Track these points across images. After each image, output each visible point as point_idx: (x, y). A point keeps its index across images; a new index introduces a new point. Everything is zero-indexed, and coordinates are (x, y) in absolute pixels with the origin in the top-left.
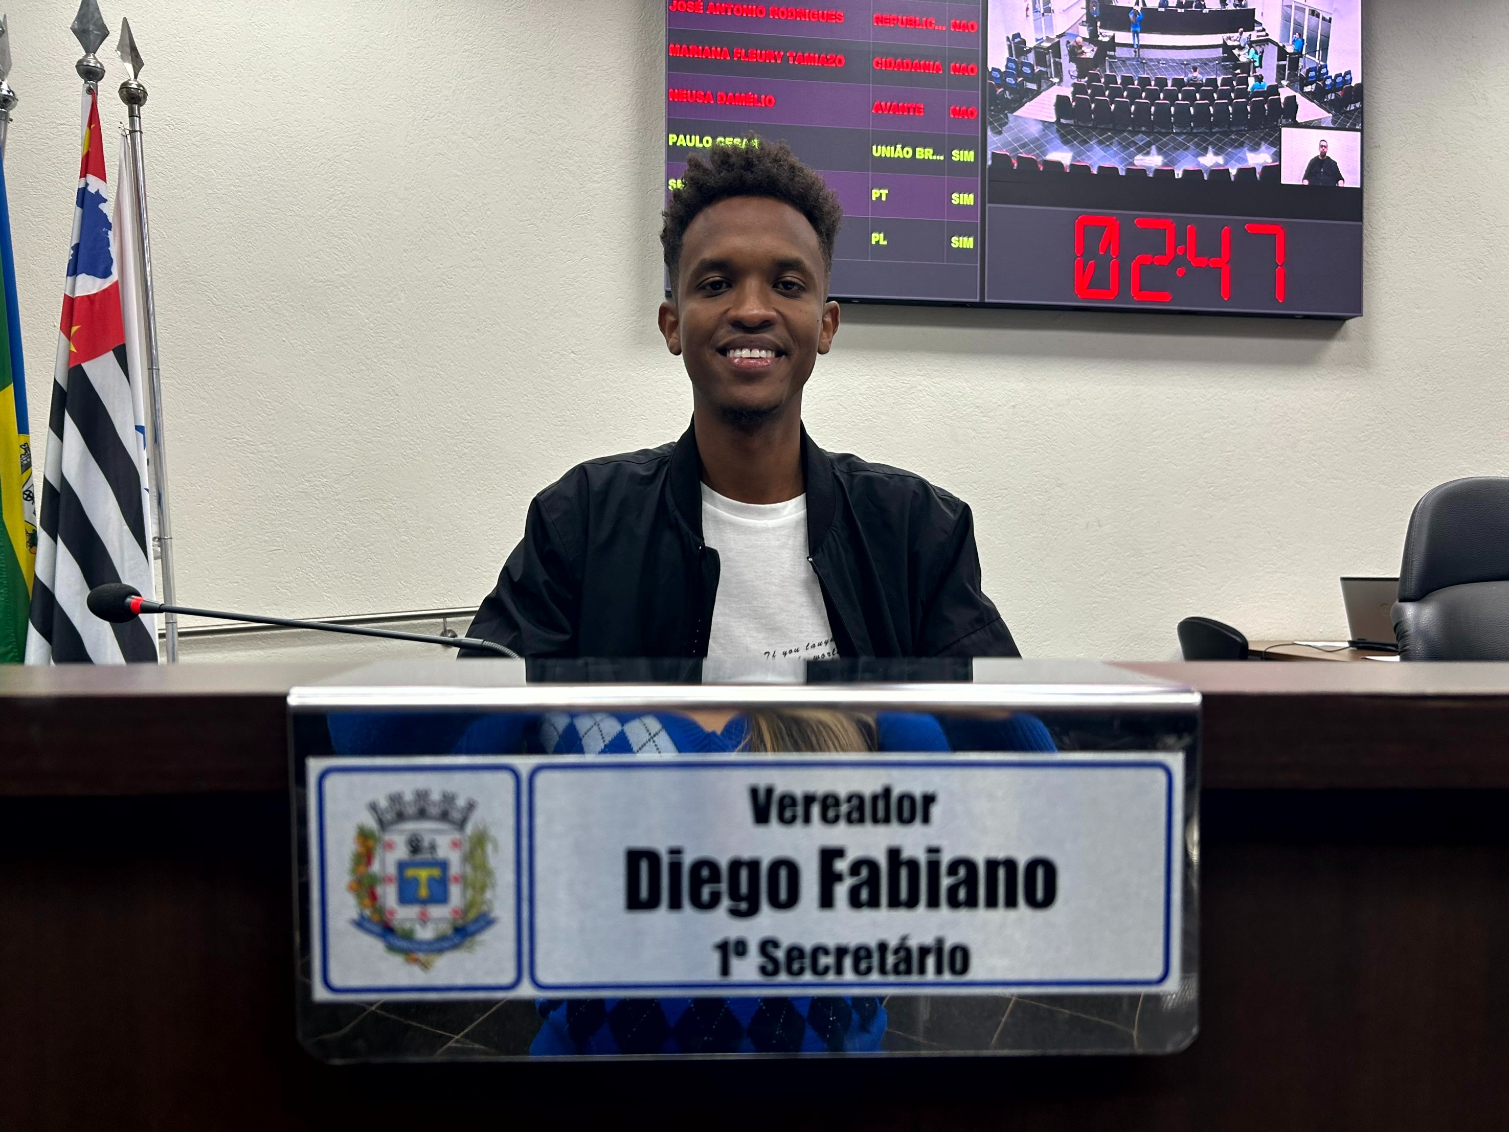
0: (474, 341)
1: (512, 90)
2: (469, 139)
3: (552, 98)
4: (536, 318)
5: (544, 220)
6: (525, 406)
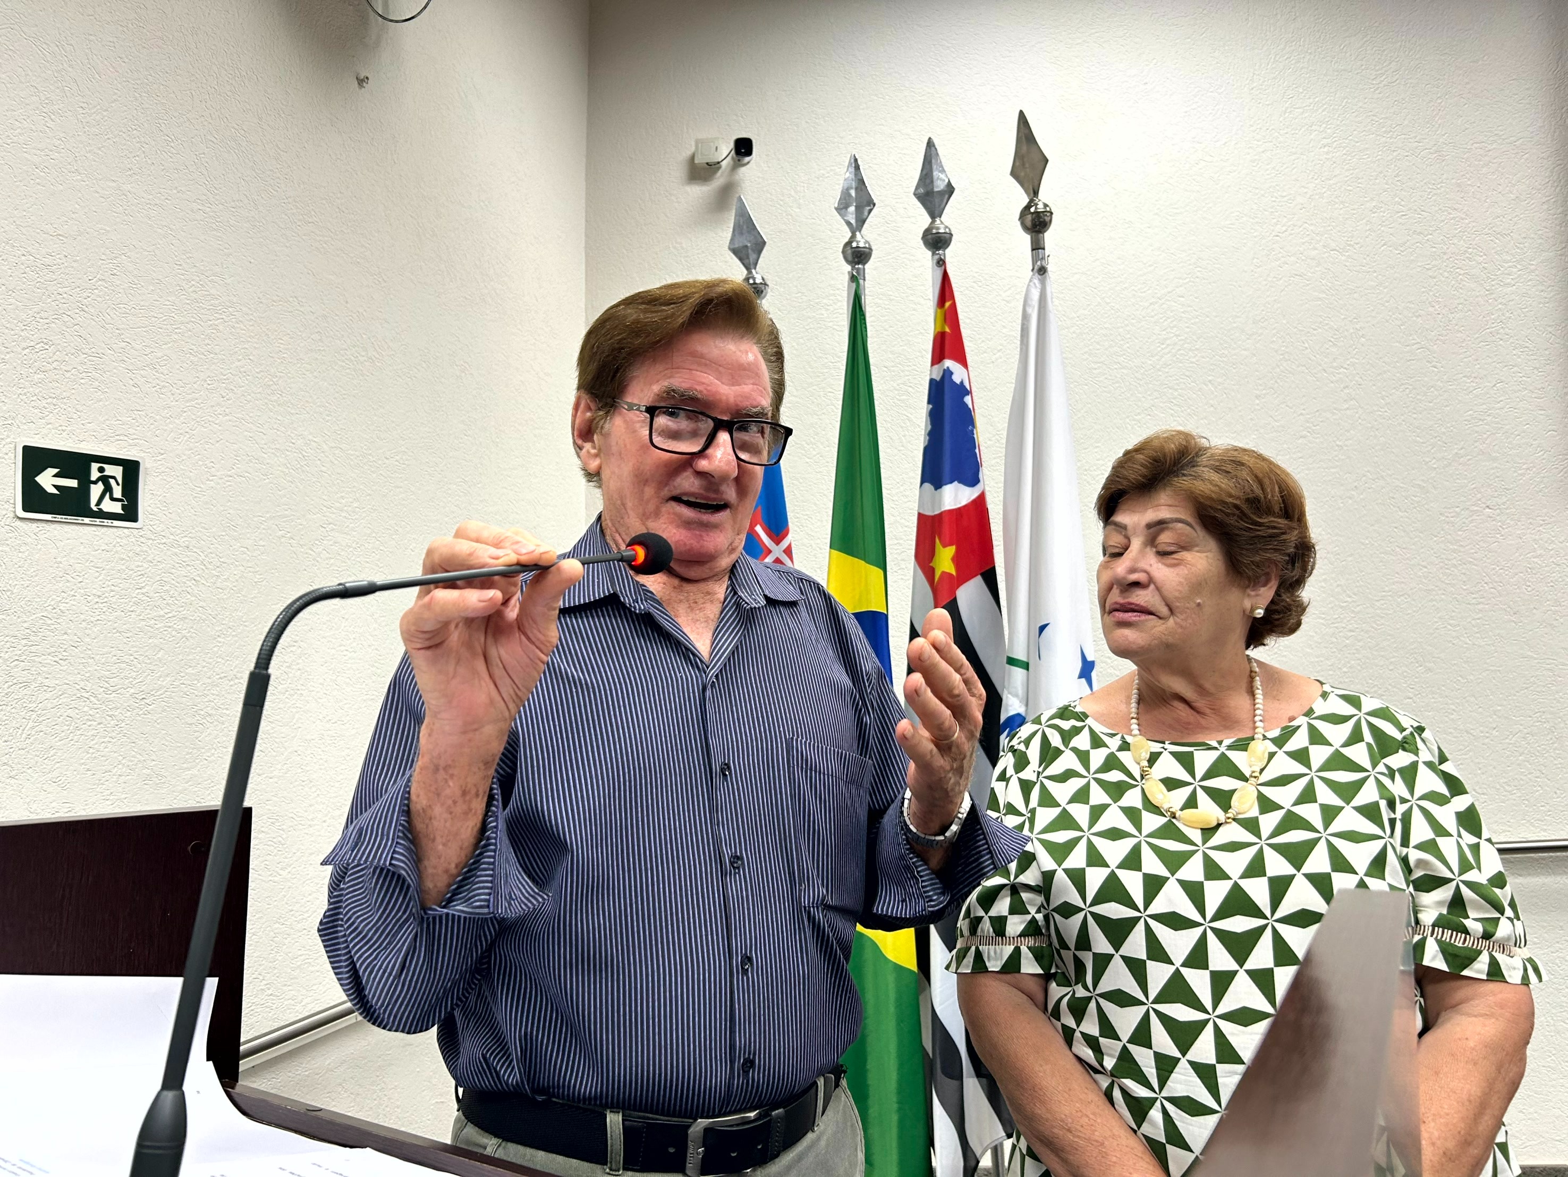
0: (1350, 501)
1: (1386, 184)
2: (1332, 252)
3: (1441, 187)
4: (1435, 466)
5: (1438, 341)
6: (1424, 580)
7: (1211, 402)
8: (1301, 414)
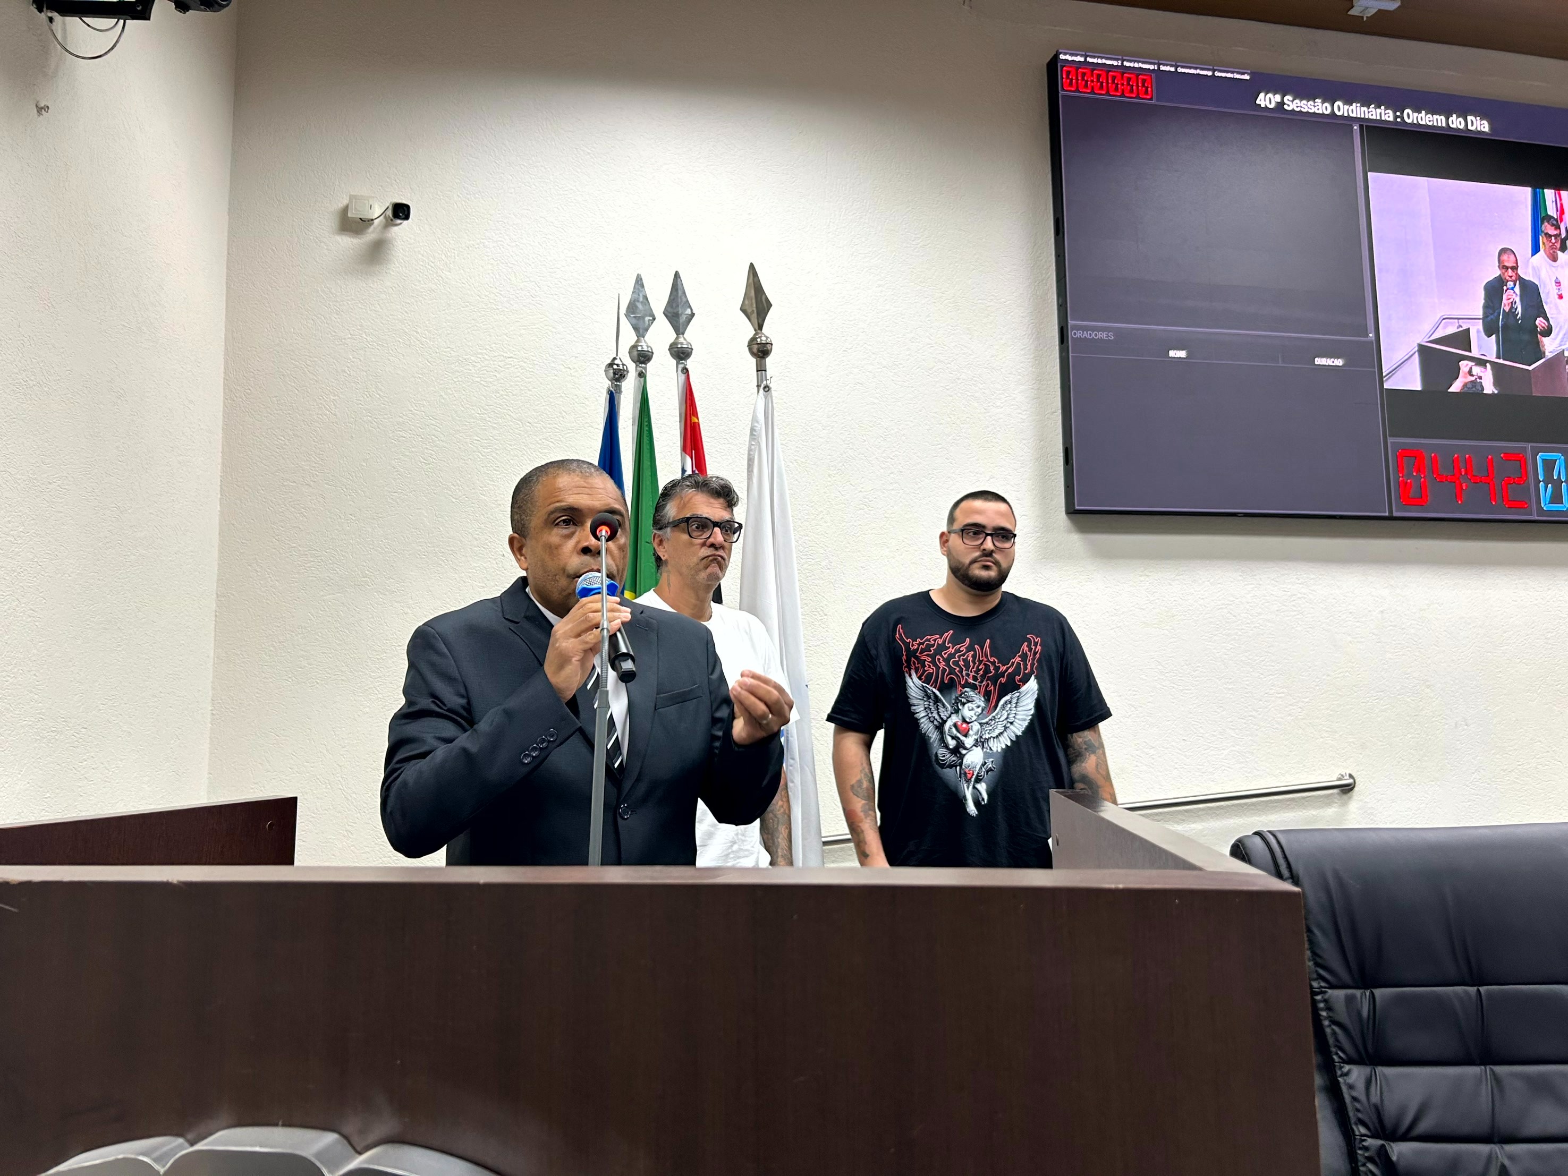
2: (883, 369)
7: (796, 476)
8: (861, 491)
